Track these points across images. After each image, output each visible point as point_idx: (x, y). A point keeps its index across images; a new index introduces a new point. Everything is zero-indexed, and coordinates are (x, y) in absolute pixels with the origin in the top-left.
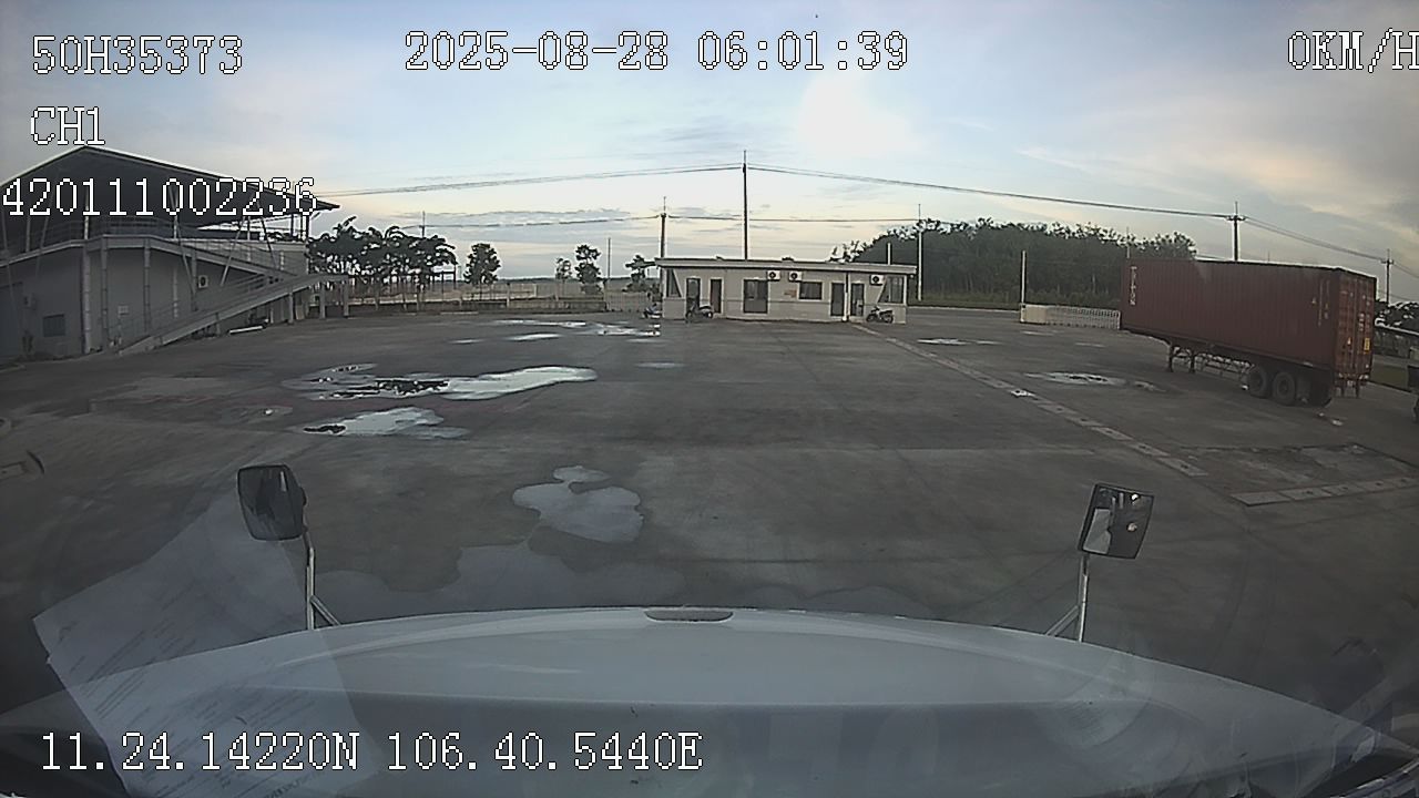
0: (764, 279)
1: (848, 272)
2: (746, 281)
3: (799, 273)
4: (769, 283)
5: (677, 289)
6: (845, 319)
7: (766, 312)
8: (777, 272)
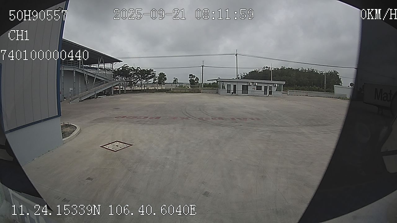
0: (247, 85)
1: (268, 83)
2: (243, 85)
3: (256, 83)
4: (249, 86)
5: (225, 87)
6: (267, 95)
7: (248, 93)
8: (251, 83)
